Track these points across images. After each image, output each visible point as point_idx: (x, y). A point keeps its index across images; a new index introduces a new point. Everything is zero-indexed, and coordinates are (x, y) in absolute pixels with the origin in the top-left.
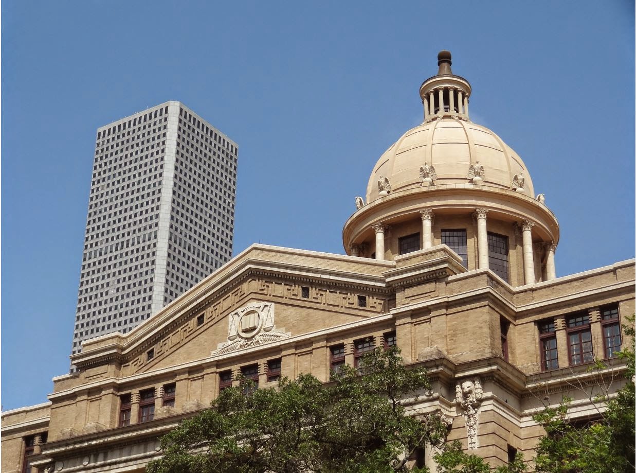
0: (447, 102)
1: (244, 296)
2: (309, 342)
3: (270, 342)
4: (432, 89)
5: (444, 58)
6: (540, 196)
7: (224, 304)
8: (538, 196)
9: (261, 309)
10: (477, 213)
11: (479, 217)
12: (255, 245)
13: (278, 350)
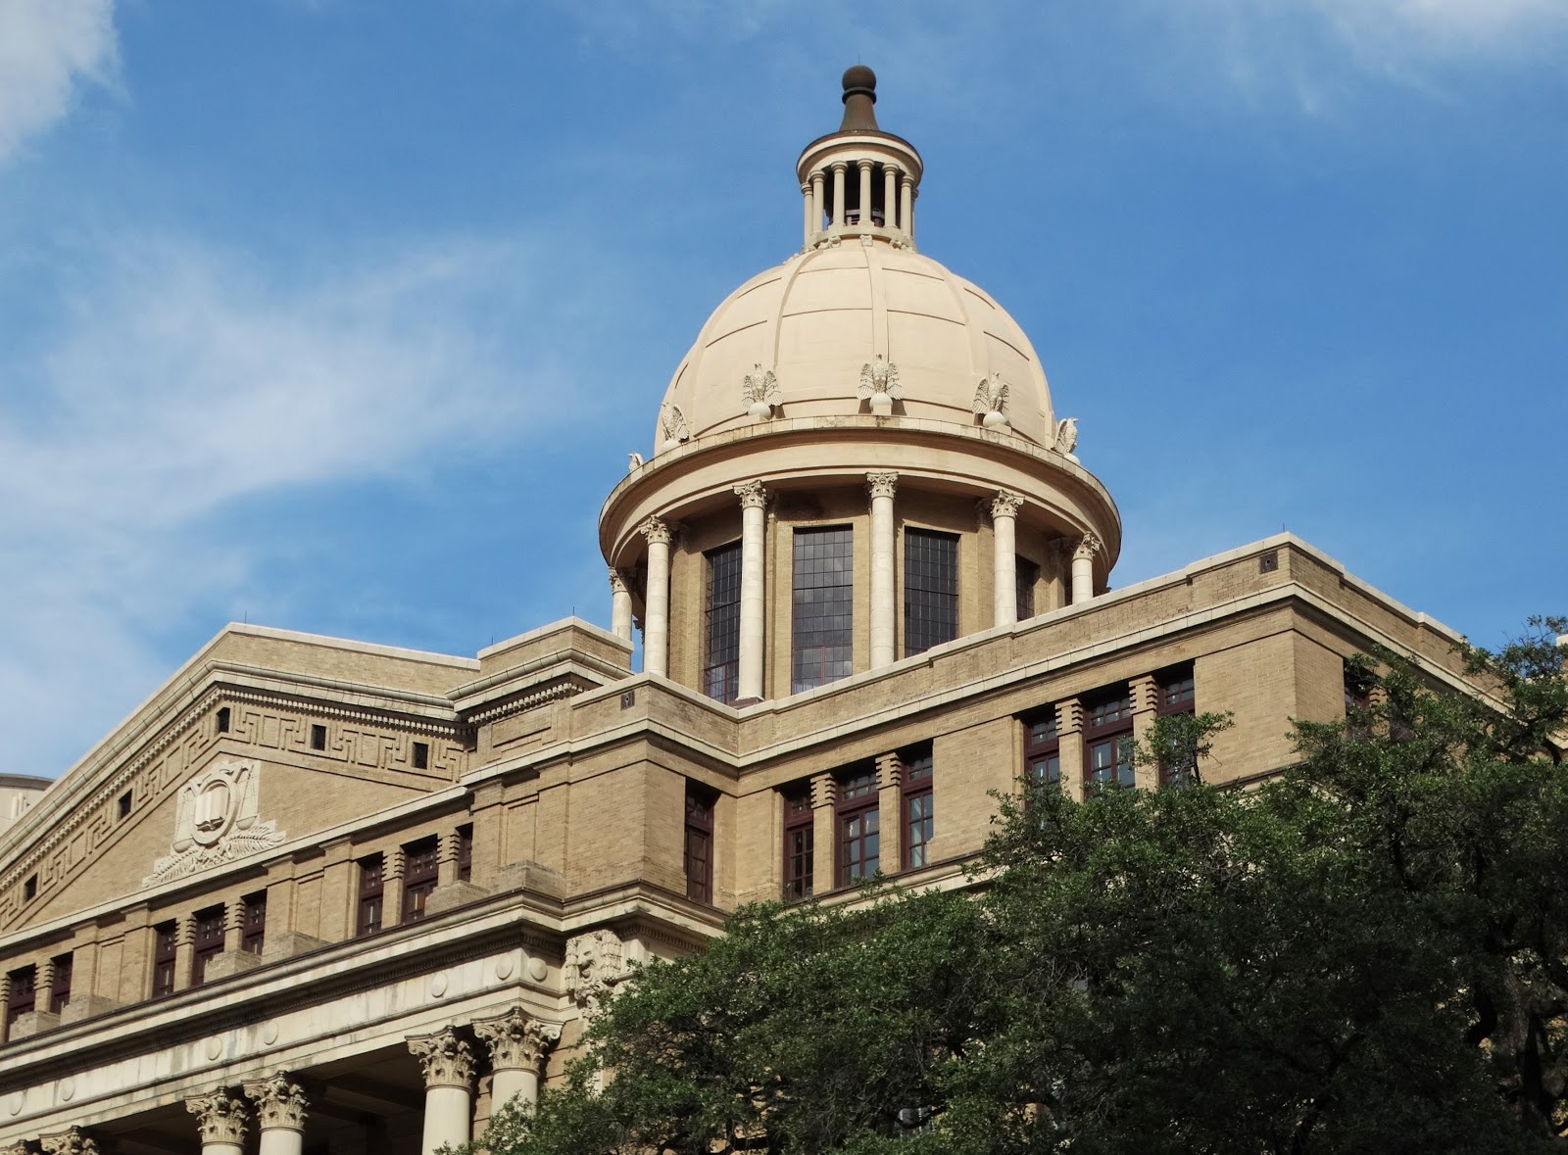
0: (852, 201)
1: (209, 745)
2: (314, 852)
3: (248, 854)
4: (818, 167)
5: (860, 86)
6: (1065, 423)
7: (171, 764)
8: (1061, 423)
9: (235, 776)
10: (871, 485)
11: (874, 493)
12: (229, 627)
13: (257, 870)
